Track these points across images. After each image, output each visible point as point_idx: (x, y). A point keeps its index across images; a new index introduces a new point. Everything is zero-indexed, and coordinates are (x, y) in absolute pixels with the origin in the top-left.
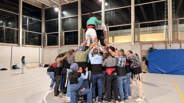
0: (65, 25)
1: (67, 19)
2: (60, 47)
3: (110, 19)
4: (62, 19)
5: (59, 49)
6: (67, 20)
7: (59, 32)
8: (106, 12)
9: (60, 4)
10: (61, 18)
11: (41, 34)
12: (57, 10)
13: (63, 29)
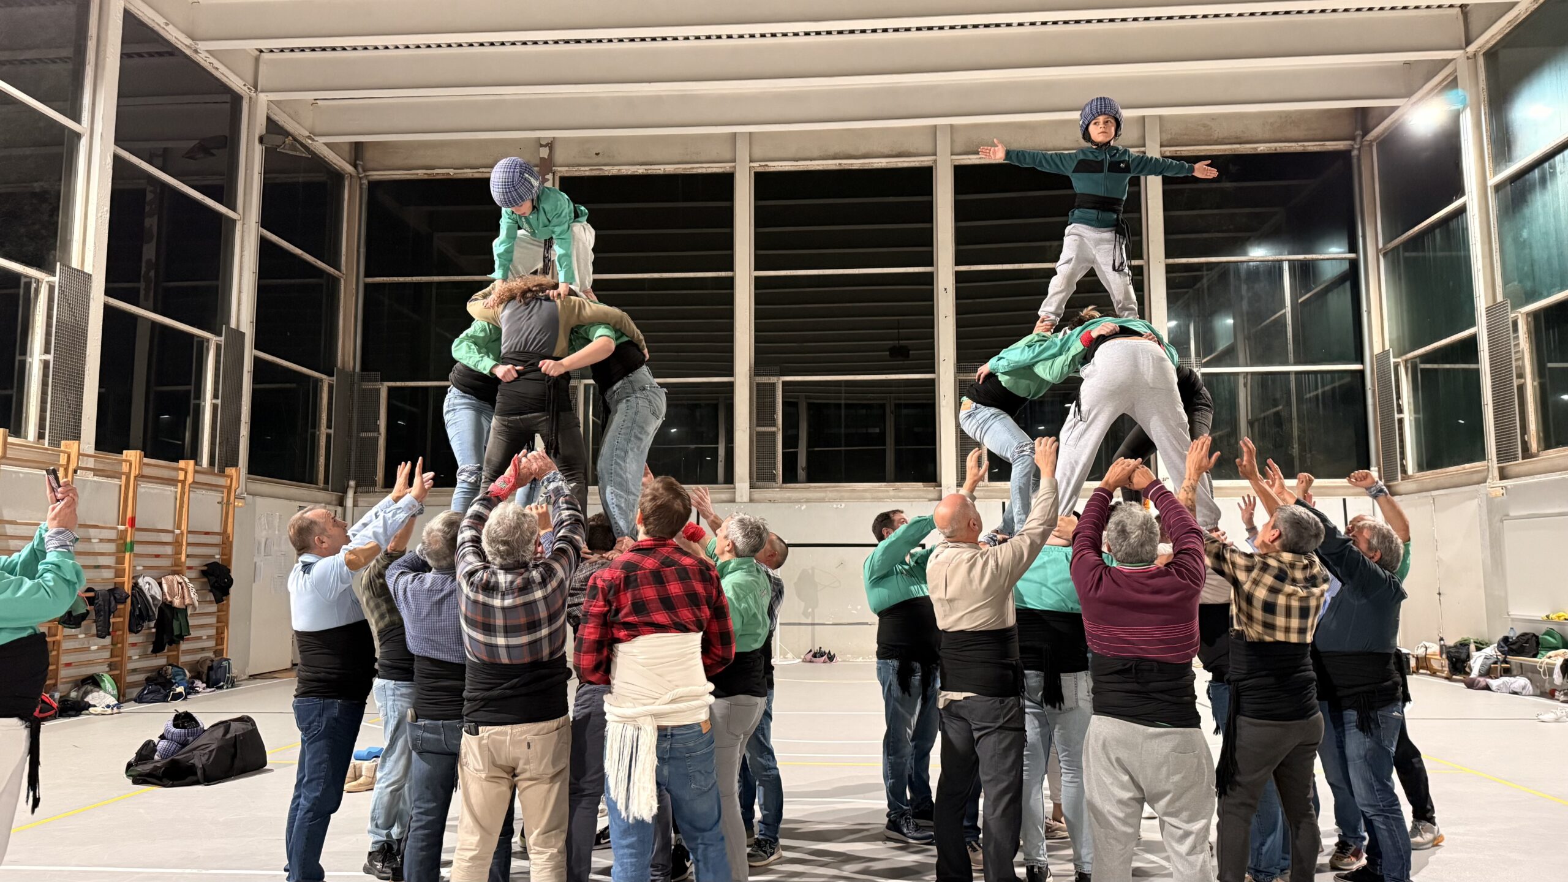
1: (1536, 173)
2: (1503, 477)
4: (1498, 188)
5: (1490, 501)
6: (1543, 181)
7: (1481, 329)
9: (1468, 43)
10: (1493, 181)
11: (1362, 373)
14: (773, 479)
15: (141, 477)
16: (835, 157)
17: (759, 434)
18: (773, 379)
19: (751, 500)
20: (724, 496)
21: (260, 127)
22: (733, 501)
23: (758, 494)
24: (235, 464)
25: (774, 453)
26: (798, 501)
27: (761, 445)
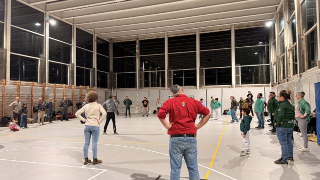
10: (279, 34)
11: (269, 65)
12: (269, 24)
15: (82, 89)
18: (171, 70)
20: (164, 89)
21: (96, 39)
24: (95, 86)
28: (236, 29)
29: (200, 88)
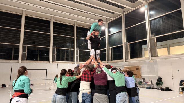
0: (111, 41)
3: (157, 28)
6: (113, 36)
8: (151, 21)
9: (107, 22)
10: (108, 35)
12: (103, 28)
13: (109, 45)
14: (25, 60)
16: (37, 17)
17: (23, 53)
18: (26, 45)
19: (21, 63)
20: (17, 62)
22: (18, 63)
23: (22, 62)
25: (25, 56)
26: (29, 63)
27: (23, 55)
28: (77, 26)
29: (52, 63)
